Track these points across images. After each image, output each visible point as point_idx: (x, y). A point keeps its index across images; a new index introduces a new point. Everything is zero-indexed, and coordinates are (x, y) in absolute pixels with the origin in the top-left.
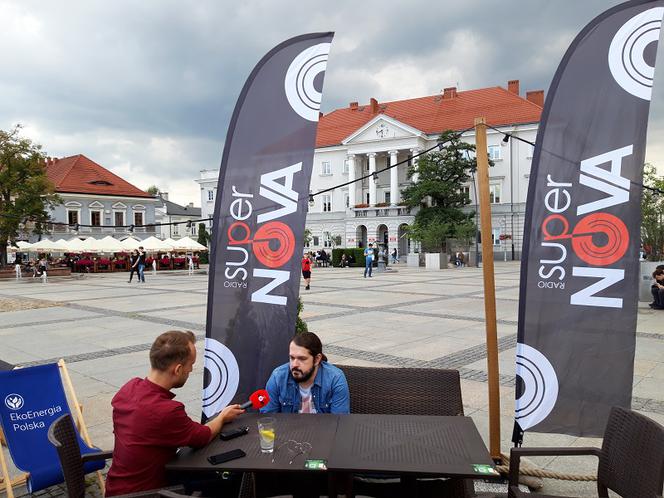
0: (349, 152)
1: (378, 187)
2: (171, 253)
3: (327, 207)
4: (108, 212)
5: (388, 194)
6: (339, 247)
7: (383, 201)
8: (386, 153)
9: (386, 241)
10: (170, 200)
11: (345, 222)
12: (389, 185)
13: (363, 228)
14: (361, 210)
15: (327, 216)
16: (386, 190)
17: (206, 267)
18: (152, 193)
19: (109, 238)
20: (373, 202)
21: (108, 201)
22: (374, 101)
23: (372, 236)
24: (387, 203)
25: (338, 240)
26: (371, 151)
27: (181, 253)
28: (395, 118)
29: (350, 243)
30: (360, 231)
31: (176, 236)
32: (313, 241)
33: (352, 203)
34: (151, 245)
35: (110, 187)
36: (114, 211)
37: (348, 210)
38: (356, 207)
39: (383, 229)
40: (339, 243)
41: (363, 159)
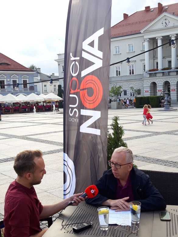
0: (145, 37)
1: (163, 58)
2: (44, 102)
3: (132, 72)
4: (9, 80)
5: (170, 62)
6: (139, 96)
7: (167, 66)
8: (168, 36)
9: (169, 91)
10: (41, 72)
11: (143, 80)
12: (170, 56)
13: (154, 84)
14: (153, 72)
15: (132, 77)
16: (168, 59)
17: (61, 110)
18: (32, 69)
19: (10, 95)
20: (160, 67)
21: (9, 74)
22: (160, 4)
23: (160, 88)
24: (170, 68)
25: (139, 92)
26: (159, 35)
27: (48, 102)
28: (174, 14)
29: (146, 93)
30: (153, 85)
31: (46, 92)
32: (123, 93)
33: (147, 69)
34: (32, 98)
35: (9, 67)
36: (12, 79)
37: (144, 73)
38: (150, 71)
39: (167, 84)
40: (139, 93)
41: (153, 41)
